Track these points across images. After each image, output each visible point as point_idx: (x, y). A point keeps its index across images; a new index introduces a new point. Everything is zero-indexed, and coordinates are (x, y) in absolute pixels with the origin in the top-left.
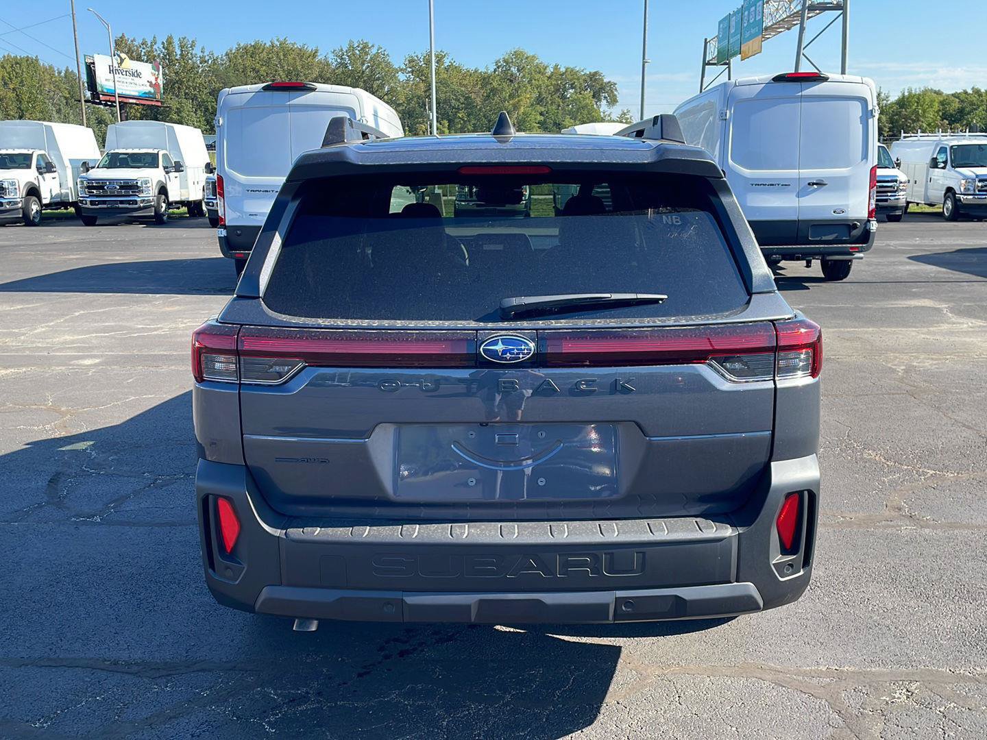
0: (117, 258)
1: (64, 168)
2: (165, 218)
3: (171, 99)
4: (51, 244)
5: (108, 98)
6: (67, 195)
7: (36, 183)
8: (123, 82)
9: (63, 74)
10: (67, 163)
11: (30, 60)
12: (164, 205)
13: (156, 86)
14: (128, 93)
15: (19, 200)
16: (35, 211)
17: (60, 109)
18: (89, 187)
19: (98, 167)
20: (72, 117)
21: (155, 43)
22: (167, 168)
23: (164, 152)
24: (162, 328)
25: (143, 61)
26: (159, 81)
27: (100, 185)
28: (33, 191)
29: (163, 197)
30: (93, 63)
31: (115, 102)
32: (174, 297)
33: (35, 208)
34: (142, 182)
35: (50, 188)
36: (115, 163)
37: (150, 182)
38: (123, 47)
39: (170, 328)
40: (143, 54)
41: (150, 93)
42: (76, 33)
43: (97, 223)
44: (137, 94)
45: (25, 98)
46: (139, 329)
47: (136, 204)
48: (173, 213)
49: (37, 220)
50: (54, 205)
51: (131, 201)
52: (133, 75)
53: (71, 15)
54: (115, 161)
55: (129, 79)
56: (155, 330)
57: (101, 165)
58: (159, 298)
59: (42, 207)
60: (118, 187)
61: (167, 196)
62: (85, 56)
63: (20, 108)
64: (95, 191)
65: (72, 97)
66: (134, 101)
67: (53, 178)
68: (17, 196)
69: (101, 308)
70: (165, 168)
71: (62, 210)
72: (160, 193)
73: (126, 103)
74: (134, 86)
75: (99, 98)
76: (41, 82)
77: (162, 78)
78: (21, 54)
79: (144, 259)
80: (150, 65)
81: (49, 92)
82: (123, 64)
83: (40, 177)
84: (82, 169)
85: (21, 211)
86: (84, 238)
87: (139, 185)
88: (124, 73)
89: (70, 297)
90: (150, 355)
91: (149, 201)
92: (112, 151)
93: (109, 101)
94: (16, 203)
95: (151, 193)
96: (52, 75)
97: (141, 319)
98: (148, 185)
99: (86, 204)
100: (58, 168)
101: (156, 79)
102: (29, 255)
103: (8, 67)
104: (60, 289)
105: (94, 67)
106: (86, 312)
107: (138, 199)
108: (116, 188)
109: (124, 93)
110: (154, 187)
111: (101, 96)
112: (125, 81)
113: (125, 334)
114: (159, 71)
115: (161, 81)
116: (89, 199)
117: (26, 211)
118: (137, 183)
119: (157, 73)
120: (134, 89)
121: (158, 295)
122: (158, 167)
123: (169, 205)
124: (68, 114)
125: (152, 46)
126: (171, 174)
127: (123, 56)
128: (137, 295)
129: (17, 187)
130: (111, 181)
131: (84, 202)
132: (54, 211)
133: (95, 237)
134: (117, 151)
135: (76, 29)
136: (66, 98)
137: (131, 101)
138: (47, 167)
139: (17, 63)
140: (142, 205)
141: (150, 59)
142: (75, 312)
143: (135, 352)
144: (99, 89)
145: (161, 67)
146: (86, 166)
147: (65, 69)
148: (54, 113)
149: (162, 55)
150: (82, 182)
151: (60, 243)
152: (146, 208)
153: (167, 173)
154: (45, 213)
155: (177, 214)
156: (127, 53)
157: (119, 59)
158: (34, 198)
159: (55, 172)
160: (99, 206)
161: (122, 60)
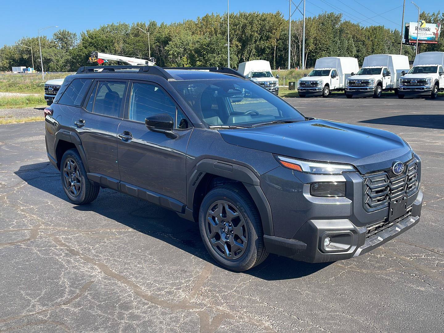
0: (415, 113)
1: (394, 73)
2: (436, 96)
3: (442, 40)
4: (385, 106)
5: (412, 42)
6: (393, 85)
7: (382, 80)
8: (421, 34)
9: (393, 32)
10: (395, 72)
11: (380, 27)
12: (436, 90)
13: (437, 34)
14: (422, 38)
15: (374, 87)
16: (379, 92)
17: (389, 48)
18: (404, 82)
19: (409, 73)
20: (394, 51)
21: (439, 14)
22: (441, 73)
23: (441, 66)
24: (438, 143)
25: (431, 23)
26: (438, 32)
27: (409, 81)
28: (380, 84)
29: (437, 86)
30: (409, 26)
31: (416, 43)
32: (442, 130)
33: (379, 90)
34: (428, 80)
35: (387, 82)
36: (417, 71)
37: (432, 80)
38: (424, 17)
39: (441, 143)
40: (432, 19)
41: (433, 38)
42: (404, 13)
43: (404, 98)
44: (426, 39)
45: (376, 44)
46: (428, 142)
47: (424, 89)
48: (439, 94)
49: (379, 96)
50: (386, 89)
51: (421, 88)
52: (426, 30)
53: (403, 6)
54: (417, 70)
55: (424, 32)
56: (435, 143)
57: (410, 72)
58: (435, 130)
59: (382, 90)
60: (417, 82)
61: (438, 86)
62: (405, 23)
63: (373, 48)
64: (406, 84)
65: (396, 42)
66: (425, 42)
67: (389, 78)
68: (373, 86)
69: (410, 132)
70: (440, 73)
71: (389, 92)
72: (435, 84)
73: (421, 43)
74: (426, 35)
75: (408, 42)
76: (383, 37)
77: (440, 31)
78: (377, 25)
79: (427, 113)
80: (435, 25)
81: (386, 40)
82: (422, 26)
83: (383, 78)
84: (401, 74)
85: (374, 92)
86: (399, 104)
87: (426, 81)
88: (422, 30)
89: (397, 127)
90: (434, 153)
91: (430, 88)
92: (416, 66)
93: (413, 43)
94: (372, 89)
95: (431, 85)
96: (389, 33)
97: (428, 138)
98: (431, 81)
99: (401, 89)
100: (391, 74)
101: (437, 31)
102: (377, 109)
103: (371, 32)
104: (391, 123)
105: (409, 28)
106: (404, 133)
107: (425, 87)
108: (416, 82)
109: (420, 39)
110: (433, 82)
111: (410, 41)
112: (422, 33)
113: (422, 143)
114: (439, 27)
115: (439, 32)
116: (403, 87)
117: (376, 91)
118: (426, 80)
119: (438, 28)
120: (425, 37)
121: (435, 129)
122: (436, 73)
123: (439, 90)
124: (393, 50)
125: (437, 15)
126: (442, 76)
127: (423, 21)
128: (426, 128)
129: (374, 82)
130: (414, 79)
131: (400, 88)
132: (386, 92)
133: (404, 103)
134: (418, 66)
135: (404, 12)
136: (393, 43)
137: (423, 42)
138: (387, 74)
139: (375, 29)
140: (426, 90)
141: (435, 22)
142: (400, 133)
143: (427, 151)
144: (409, 37)
145: (440, 25)
146: (404, 73)
147: (395, 30)
148: (387, 50)
149: (441, 19)
150: (401, 80)
151: (389, 106)
152: (428, 91)
153: (440, 75)
154: (383, 93)
155: (441, 94)
156: (424, 20)
157: (421, 23)
158: (380, 87)
159: (390, 75)
160: (407, 90)
161: (422, 24)
